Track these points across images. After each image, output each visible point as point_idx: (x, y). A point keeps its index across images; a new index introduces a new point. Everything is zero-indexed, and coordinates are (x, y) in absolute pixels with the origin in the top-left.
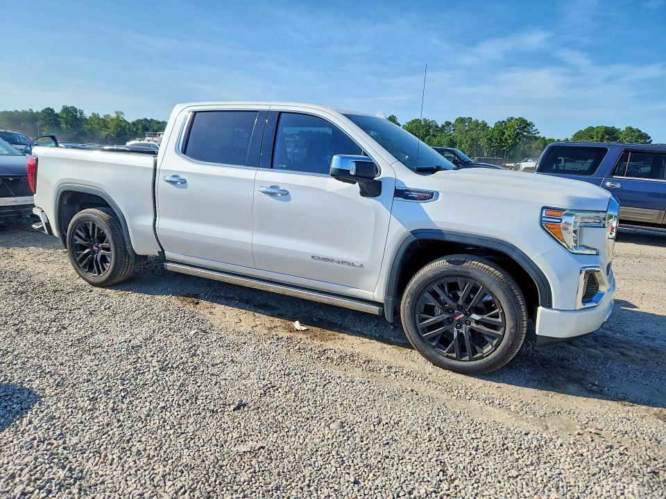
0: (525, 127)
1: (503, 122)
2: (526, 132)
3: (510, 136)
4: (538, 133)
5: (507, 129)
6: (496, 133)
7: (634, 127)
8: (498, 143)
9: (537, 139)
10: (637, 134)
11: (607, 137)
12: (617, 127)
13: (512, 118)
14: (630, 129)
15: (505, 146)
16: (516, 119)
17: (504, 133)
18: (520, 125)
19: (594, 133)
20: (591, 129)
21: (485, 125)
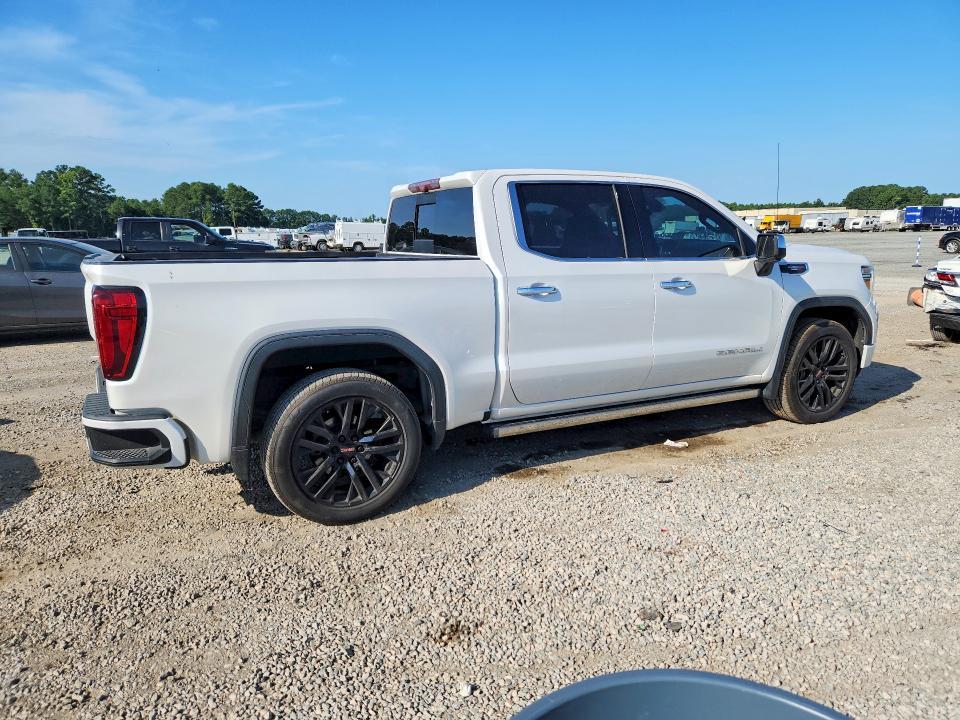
0: (89, 182)
1: (51, 172)
2: (93, 189)
3: (70, 195)
4: (113, 190)
5: (59, 183)
6: (44, 191)
7: (238, 184)
8: (53, 207)
9: (113, 199)
10: (243, 193)
11: (208, 197)
12: (216, 184)
13: (64, 167)
14: (232, 186)
15: (66, 212)
16: (72, 169)
17: (58, 192)
18: (81, 179)
19: (190, 192)
20: (185, 186)
21: (18, 176)
